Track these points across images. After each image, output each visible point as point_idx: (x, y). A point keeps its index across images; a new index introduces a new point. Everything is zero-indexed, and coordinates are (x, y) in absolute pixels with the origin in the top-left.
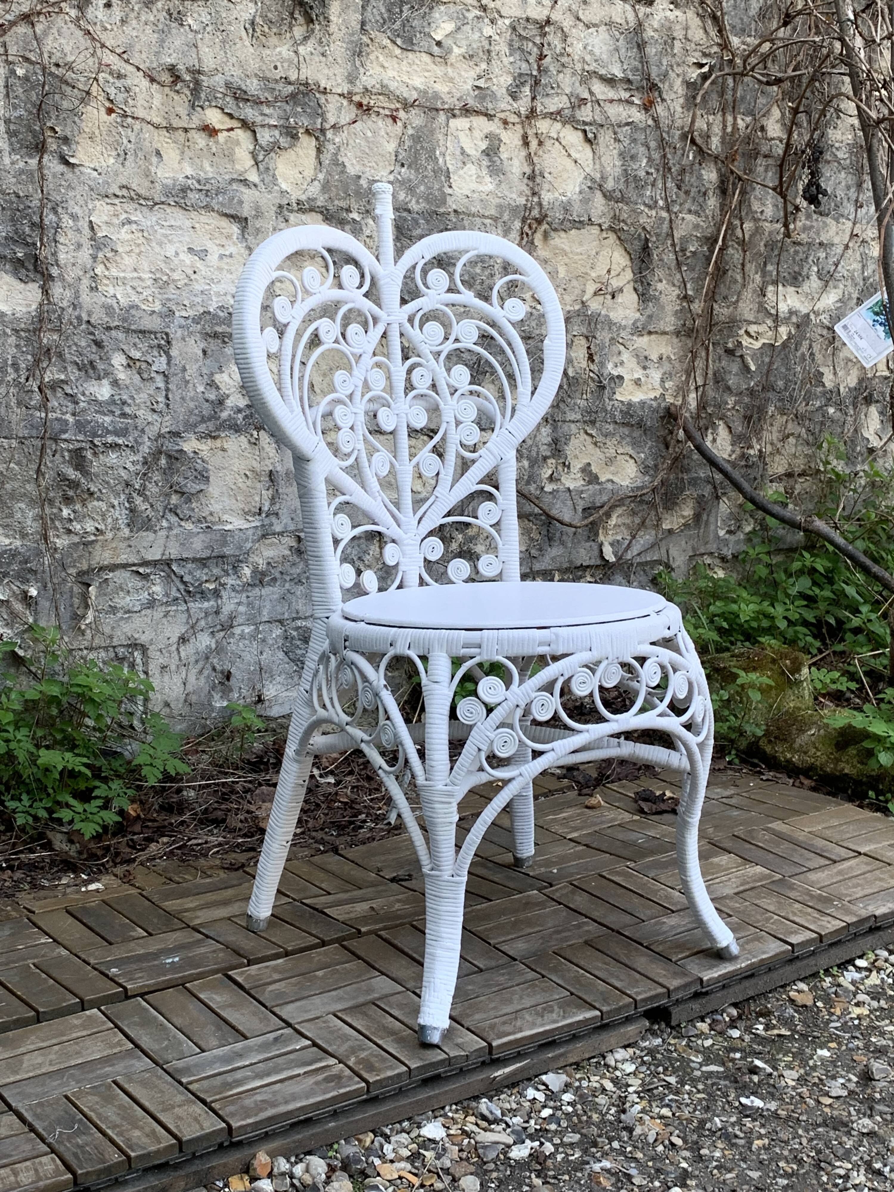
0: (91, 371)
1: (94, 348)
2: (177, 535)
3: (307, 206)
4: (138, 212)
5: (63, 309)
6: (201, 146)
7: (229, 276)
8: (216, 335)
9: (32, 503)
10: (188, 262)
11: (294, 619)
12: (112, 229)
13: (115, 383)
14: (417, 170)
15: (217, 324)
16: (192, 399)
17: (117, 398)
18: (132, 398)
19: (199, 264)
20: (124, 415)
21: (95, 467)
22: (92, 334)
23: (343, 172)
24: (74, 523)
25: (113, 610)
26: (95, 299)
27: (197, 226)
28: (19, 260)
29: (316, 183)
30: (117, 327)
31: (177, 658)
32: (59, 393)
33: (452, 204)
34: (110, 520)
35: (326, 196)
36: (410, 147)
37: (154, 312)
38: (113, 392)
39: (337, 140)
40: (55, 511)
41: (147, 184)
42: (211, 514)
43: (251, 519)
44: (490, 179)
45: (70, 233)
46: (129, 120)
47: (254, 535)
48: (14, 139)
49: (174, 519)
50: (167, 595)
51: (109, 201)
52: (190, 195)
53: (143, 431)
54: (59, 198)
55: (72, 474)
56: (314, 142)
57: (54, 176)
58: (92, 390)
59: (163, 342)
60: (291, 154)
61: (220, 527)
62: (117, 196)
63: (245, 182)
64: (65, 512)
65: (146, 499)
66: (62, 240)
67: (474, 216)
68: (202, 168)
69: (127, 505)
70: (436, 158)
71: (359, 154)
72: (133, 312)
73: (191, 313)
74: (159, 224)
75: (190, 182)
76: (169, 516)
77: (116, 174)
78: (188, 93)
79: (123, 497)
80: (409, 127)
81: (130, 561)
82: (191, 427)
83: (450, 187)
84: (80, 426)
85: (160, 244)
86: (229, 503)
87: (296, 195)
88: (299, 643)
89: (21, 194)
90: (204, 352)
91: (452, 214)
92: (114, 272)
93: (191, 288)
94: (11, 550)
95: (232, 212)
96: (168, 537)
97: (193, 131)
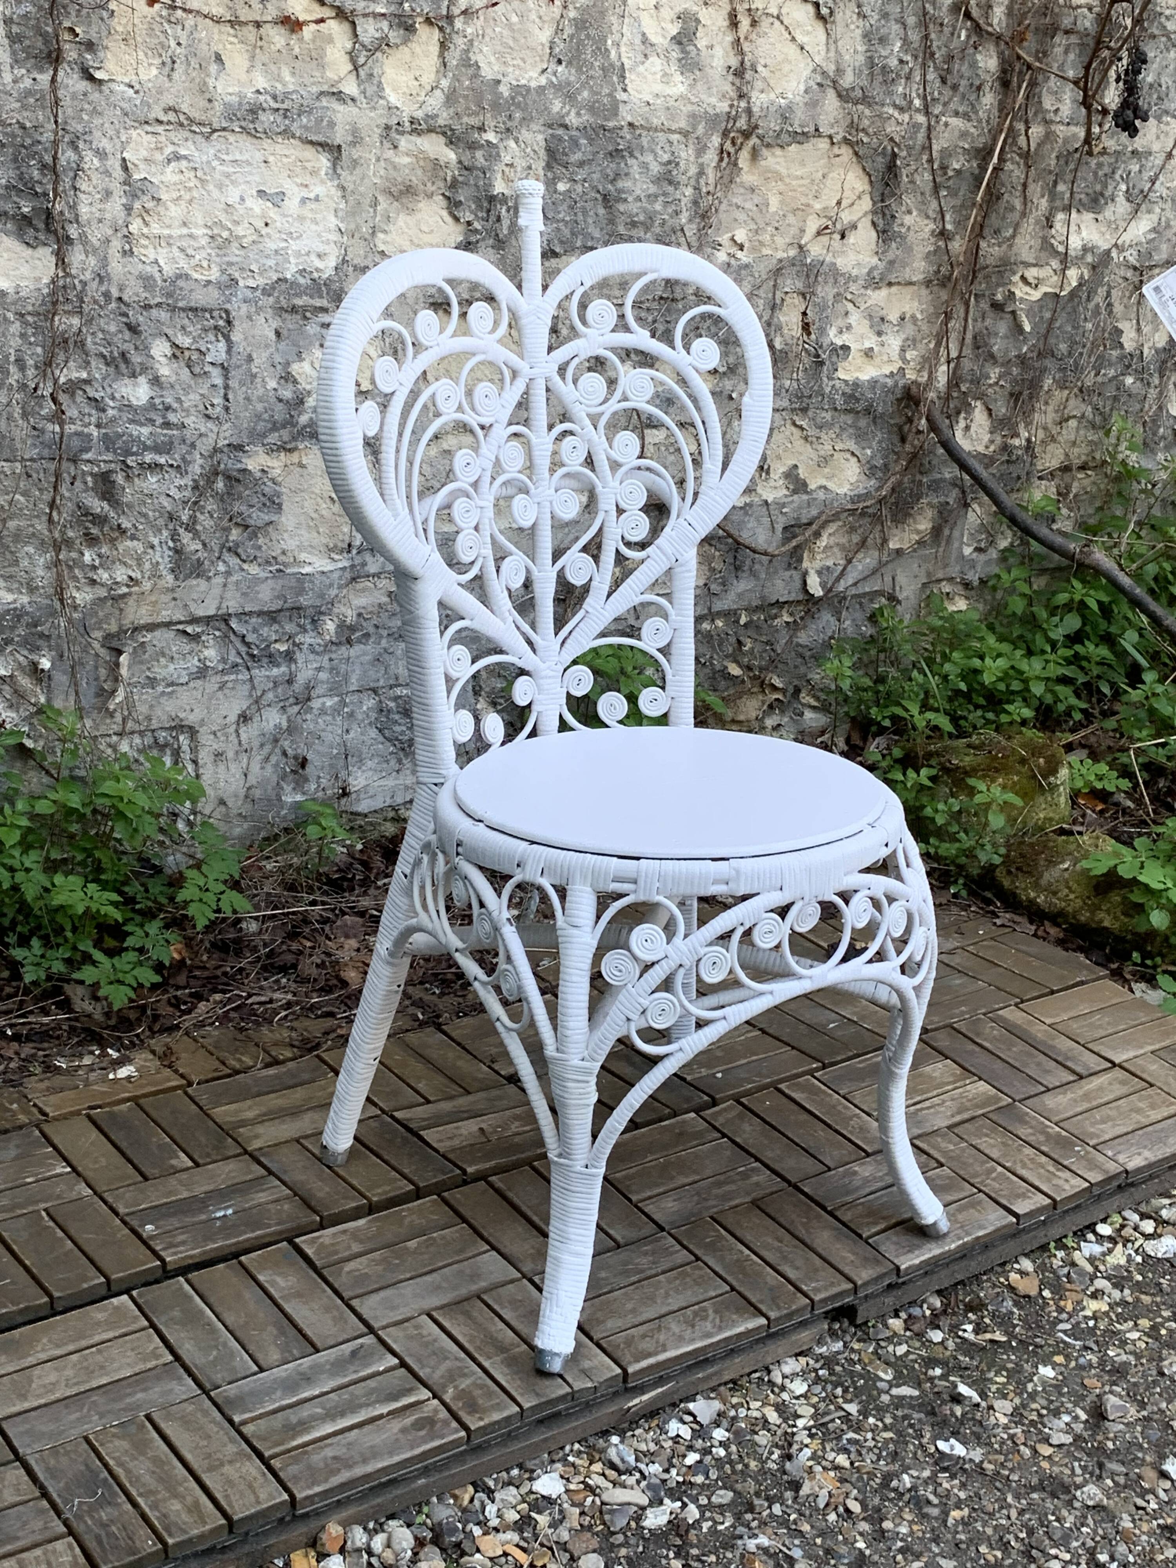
0: (123, 366)
1: (127, 335)
2: (237, 583)
3: (424, 126)
4: (190, 143)
5: (84, 284)
6: (278, 46)
7: (314, 227)
8: (294, 310)
9: (42, 545)
10: (257, 210)
11: (391, 687)
12: (153, 169)
13: (156, 381)
14: (579, 70)
15: (296, 295)
16: (260, 399)
17: (157, 401)
18: (179, 400)
19: (273, 213)
20: (167, 425)
21: (128, 495)
22: (126, 315)
23: (476, 76)
24: (100, 571)
25: (152, 682)
26: (129, 268)
27: (271, 159)
28: (24, 217)
29: (438, 92)
30: (159, 305)
31: (236, 741)
32: (80, 397)
33: (626, 115)
34: (147, 566)
35: (452, 110)
36: (572, 37)
37: (209, 282)
38: (153, 394)
39: (469, 30)
40: (74, 555)
41: (204, 104)
42: (284, 553)
43: (336, 557)
44: (680, 78)
45: (95, 177)
46: (179, 12)
47: (340, 578)
48: (17, 46)
49: (233, 561)
50: (224, 660)
51: (149, 128)
52: (263, 116)
53: (193, 445)
54: (80, 128)
55: (98, 506)
56: (436, 34)
57: (74, 97)
58: (124, 391)
59: (221, 323)
60: (404, 53)
61: (296, 570)
62: (159, 122)
63: (339, 96)
64: (88, 557)
65: (196, 535)
66: (83, 187)
67: (656, 130)
68: (279, 79)
69: (171, 544)
70: (607, 50)
71: (499, 48)
72: (181, 283)
73: (261, 281)
74: (218, 159)
75: (262, 98)
76: (226, 556)
77: (160, 92)
79: (165, 533)
80: (571, 7)
81: (175, 618)
82: (257, 437)
83: (625, 90)
84: (108, 442)
85: (220, 187)
86: (306, 536)
87: (408, 110)
88: (397, 717)
89: (28, 125)
90: (278, 334)
91: (626, 129)
92: (156, 229)
93: (261, 246)
94: (15, 609)
95: (320, 138)
96: (225, 585)
97: (268, 26)
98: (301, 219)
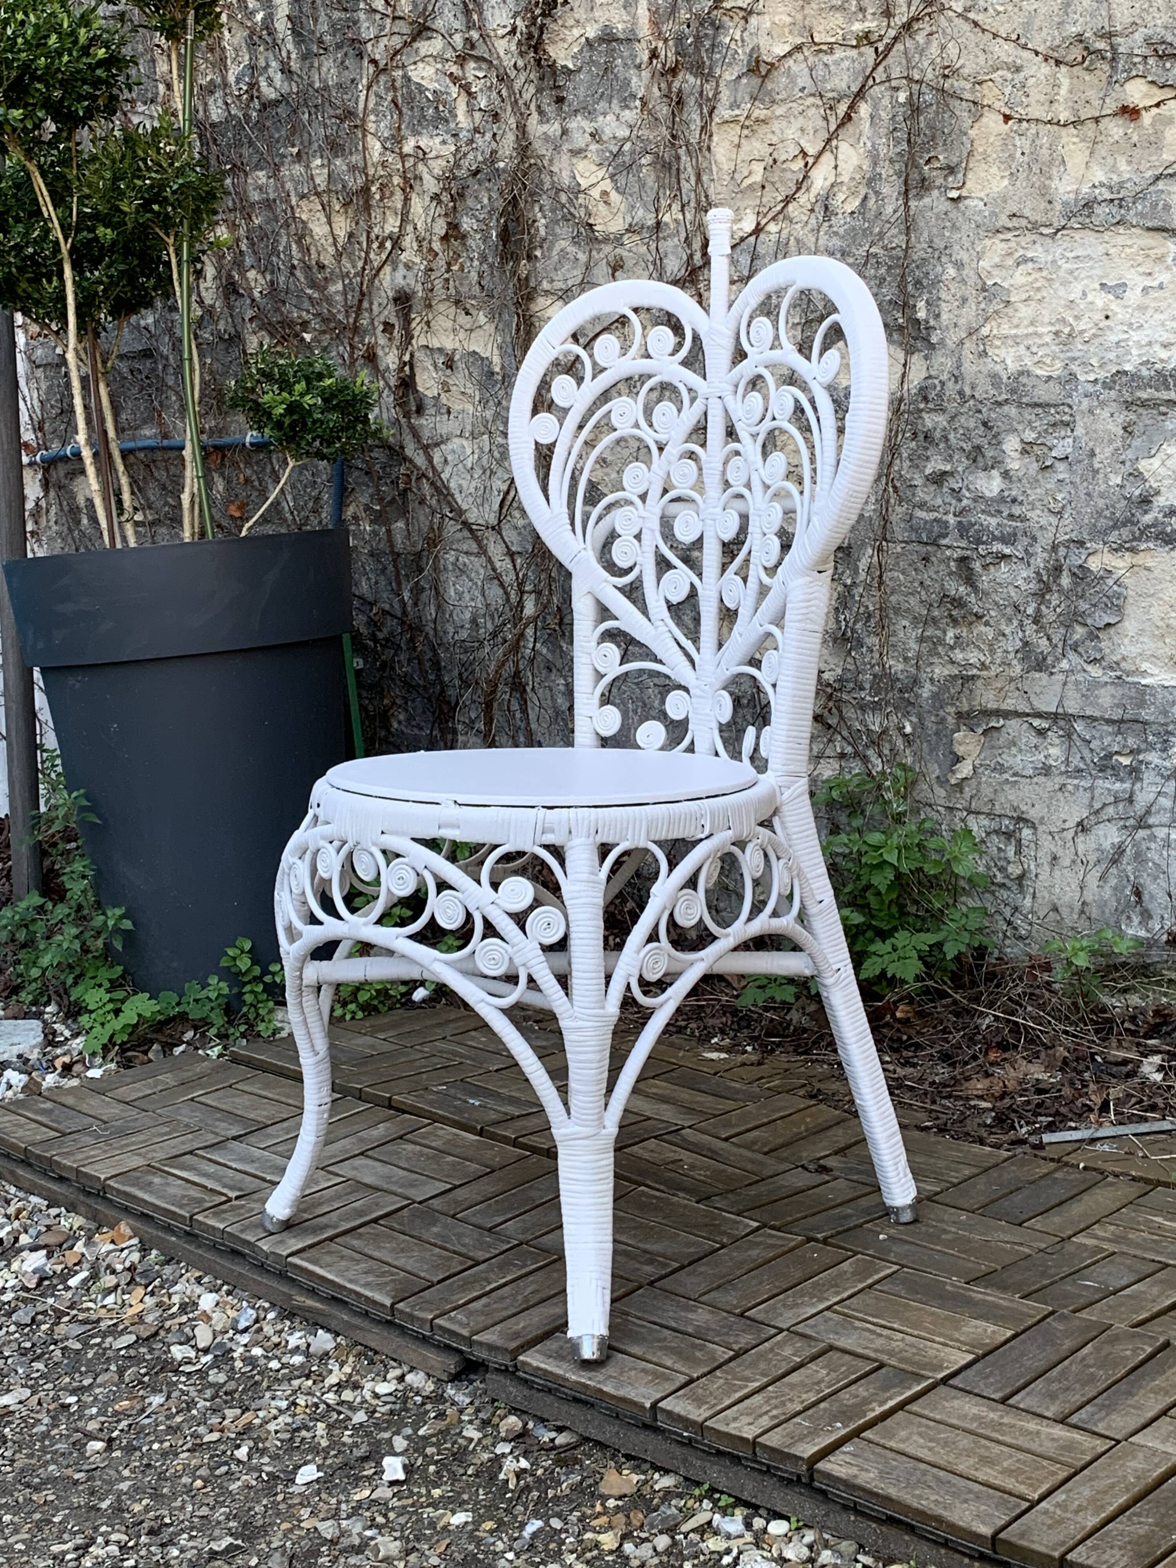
0: (978, 460)
1: (981, 430)
2: (1078, 683)
5: (943, 383)
6: (1116, 137)
7: (1158, 316)
9: (915, 621)
10: (1100, 303)
12: (1004, 273)
15: (1138, 387)
16: (1101, 495)
17: (1006, 493)
18: (1025, 493)
19: (1115, 307)
20: (1011, 516)
21: (984, 582)
22: (979, 411)
24: (957, 651)
25: (1000, 768)
26: (982, 367)
27: (1113, 251)
28: (901, 327)
30: (1007, 401)
31: (1072, 850)
32: (946, 487)
34: (999, 653)
37: (1050, 377)
38: (1004, 486)
40: (939, 633)
41: (1044, 205)
42: (1124, 659)
45: (953, 287)
46: (1025, 124)
49: (1076, 660)
50: (1067, 762)
51: (1001, 236)
52: (1099, 210)
53: (1035, 538)
54: (943, 244)
55: (959, 589)
58: (978, 483)
59: (1066, 418)
61: (1136, 680)
62: (1009, 229)
64: (951, 636)
65: (1041, 629)
66: (943, 295)
68: (1114, 169)
69: (1021, 635)
72: (1024, 380)
73: (1102, 375)
74: (1063, 256)
75: (1097, 191)
76: (1071, 655)
77: (1006, 200)
78: (1106, 67)
79: (1015, 623)
81: (1021, 709)
82: (1098, 534)
84: (963, 529)
85: (1064, 284)
86: (1149, 645)
90: (1126, 428)
92: (1006, 329)
93: (1101, 340)
95: (1156, 223)
96: (1065, 684)
97: (1107, 119)
98: (1142, 308)
